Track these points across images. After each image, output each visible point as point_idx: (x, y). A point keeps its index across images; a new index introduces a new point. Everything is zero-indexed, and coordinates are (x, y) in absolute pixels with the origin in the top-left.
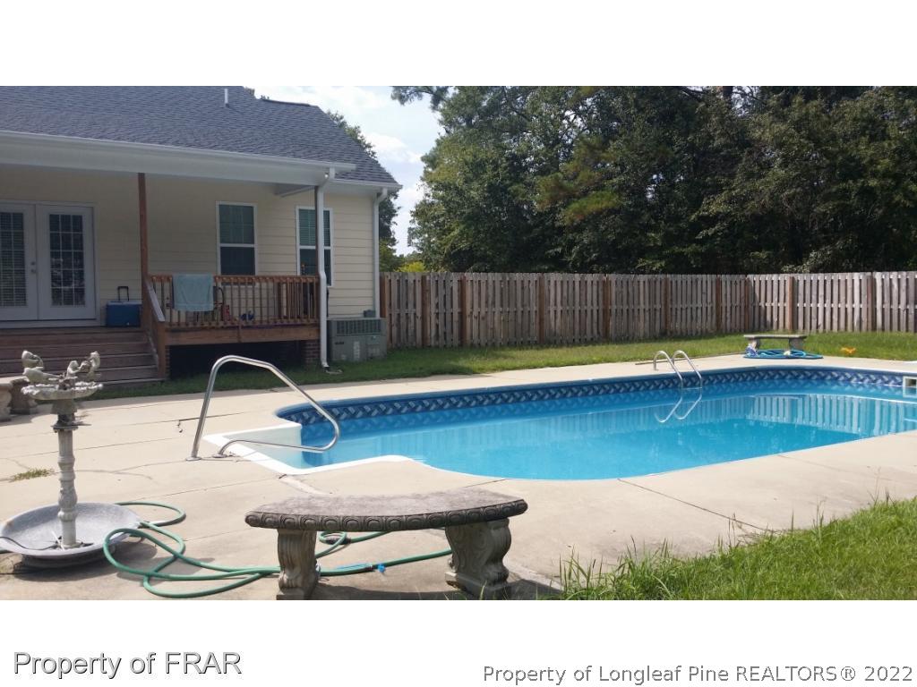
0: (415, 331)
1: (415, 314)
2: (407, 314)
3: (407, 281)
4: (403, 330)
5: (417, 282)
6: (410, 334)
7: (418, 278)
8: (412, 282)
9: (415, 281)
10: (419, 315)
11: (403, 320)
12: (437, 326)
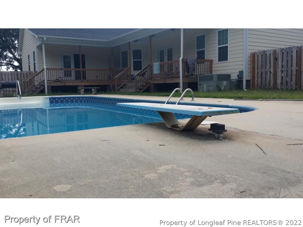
0: (270, 80)
1: (270, 72)
2: (266, 72)
3: (266, 54)
4: (264, 79)
5: (271, 55)
6: (267, 82)
7: (272, 53)
8: (269, 55)
9: (270, 54)
10: (272, 71)
11: (264, 75)
12: (282, 77)
